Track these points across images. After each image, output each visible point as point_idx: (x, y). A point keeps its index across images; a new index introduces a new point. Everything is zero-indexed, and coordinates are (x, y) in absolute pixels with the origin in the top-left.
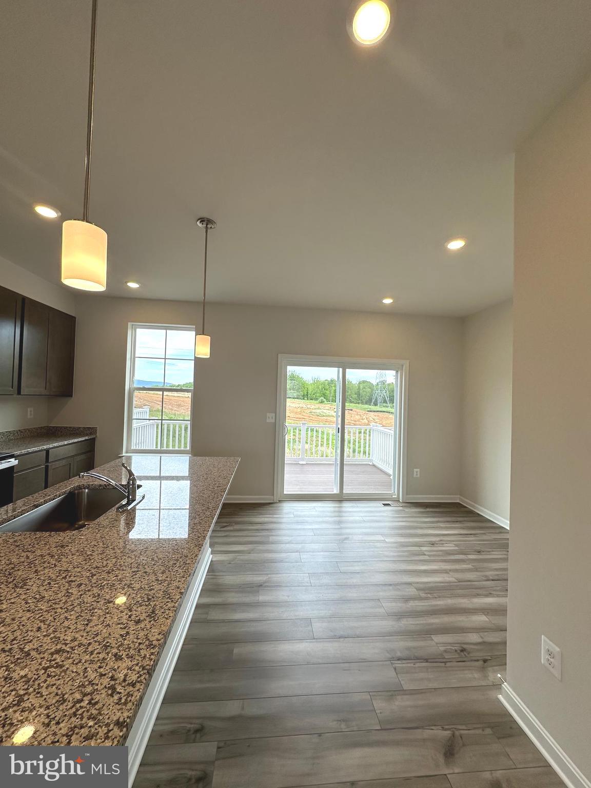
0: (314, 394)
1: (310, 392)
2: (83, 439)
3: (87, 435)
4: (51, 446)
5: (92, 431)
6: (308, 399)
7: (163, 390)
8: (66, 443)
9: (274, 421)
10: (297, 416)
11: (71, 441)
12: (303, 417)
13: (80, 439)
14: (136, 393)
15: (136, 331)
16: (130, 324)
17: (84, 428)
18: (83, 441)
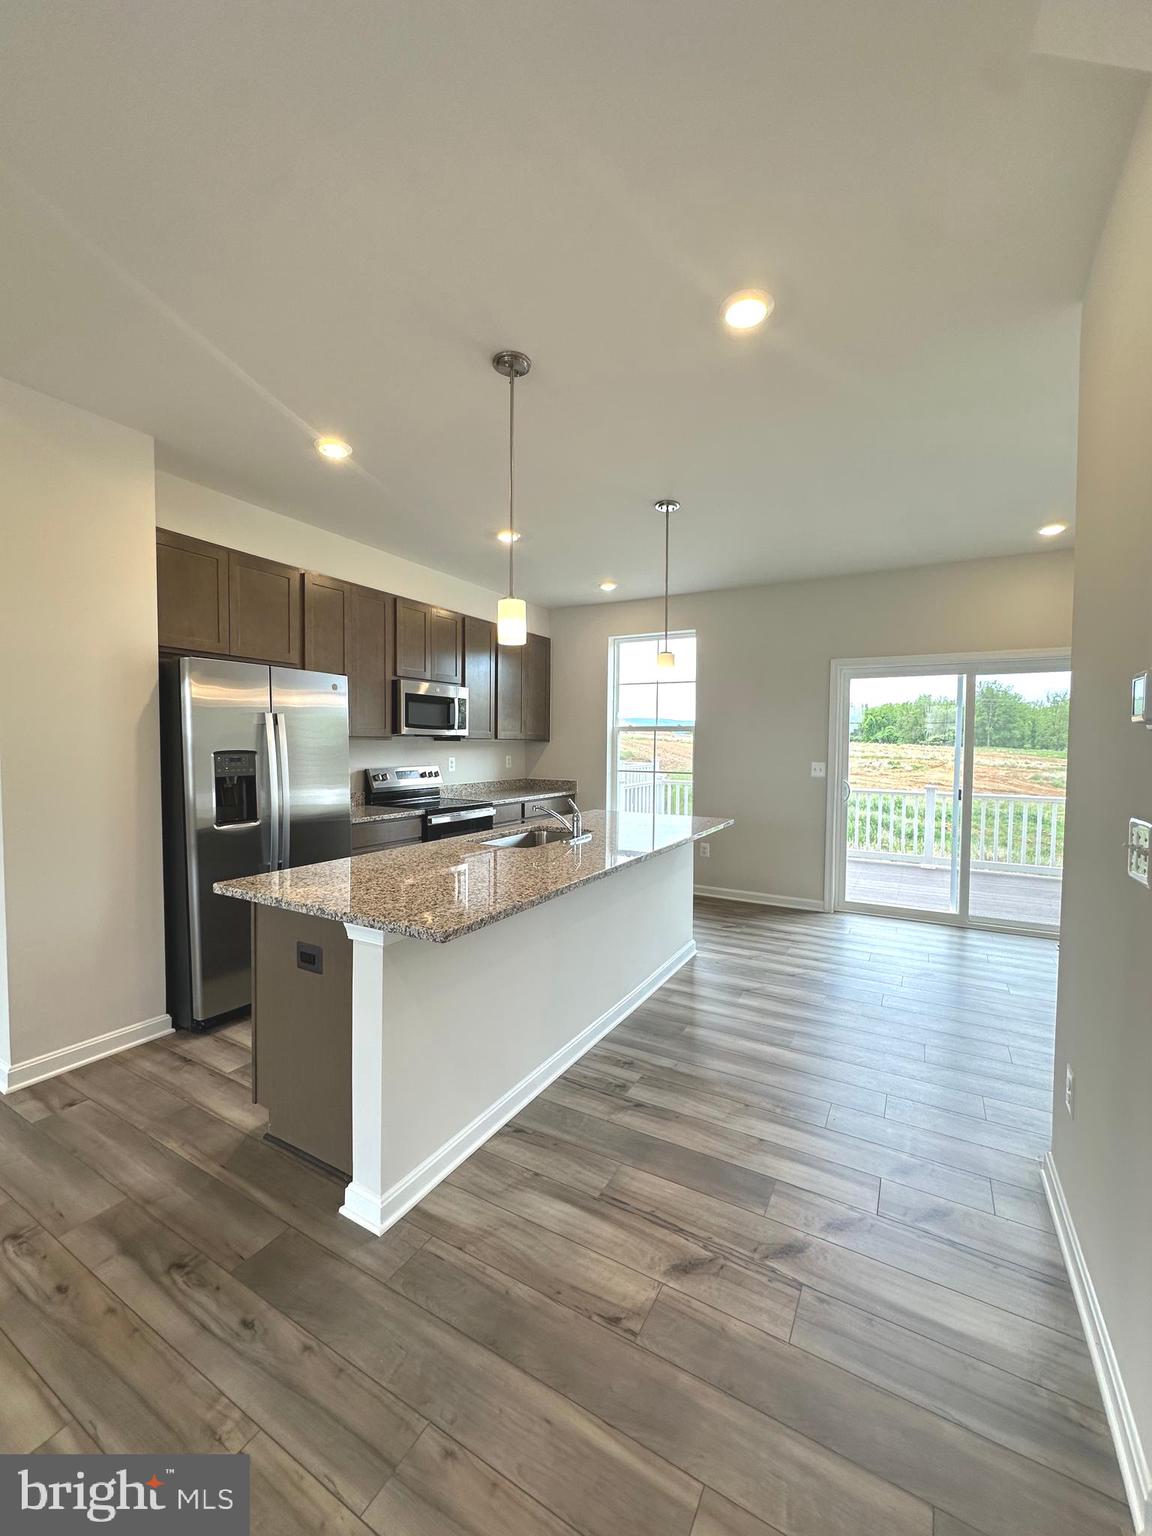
0: (1053, 735)
1: (1040, 730)
2: (561, 794)
3: (565, 790)
4: (526, 799)
5: (570, 785)
6: (1034, 747)
7: (655, 729)
8: (542, 796)
9: (822, 774)
10: (996, 786)
11: (547, 796)
12: (1012, 788)
13: (557, 795)
14: (622, 734)
15: (618, 647)
16: (610, 639)
17: (563, 782)
18: (560, 797)
